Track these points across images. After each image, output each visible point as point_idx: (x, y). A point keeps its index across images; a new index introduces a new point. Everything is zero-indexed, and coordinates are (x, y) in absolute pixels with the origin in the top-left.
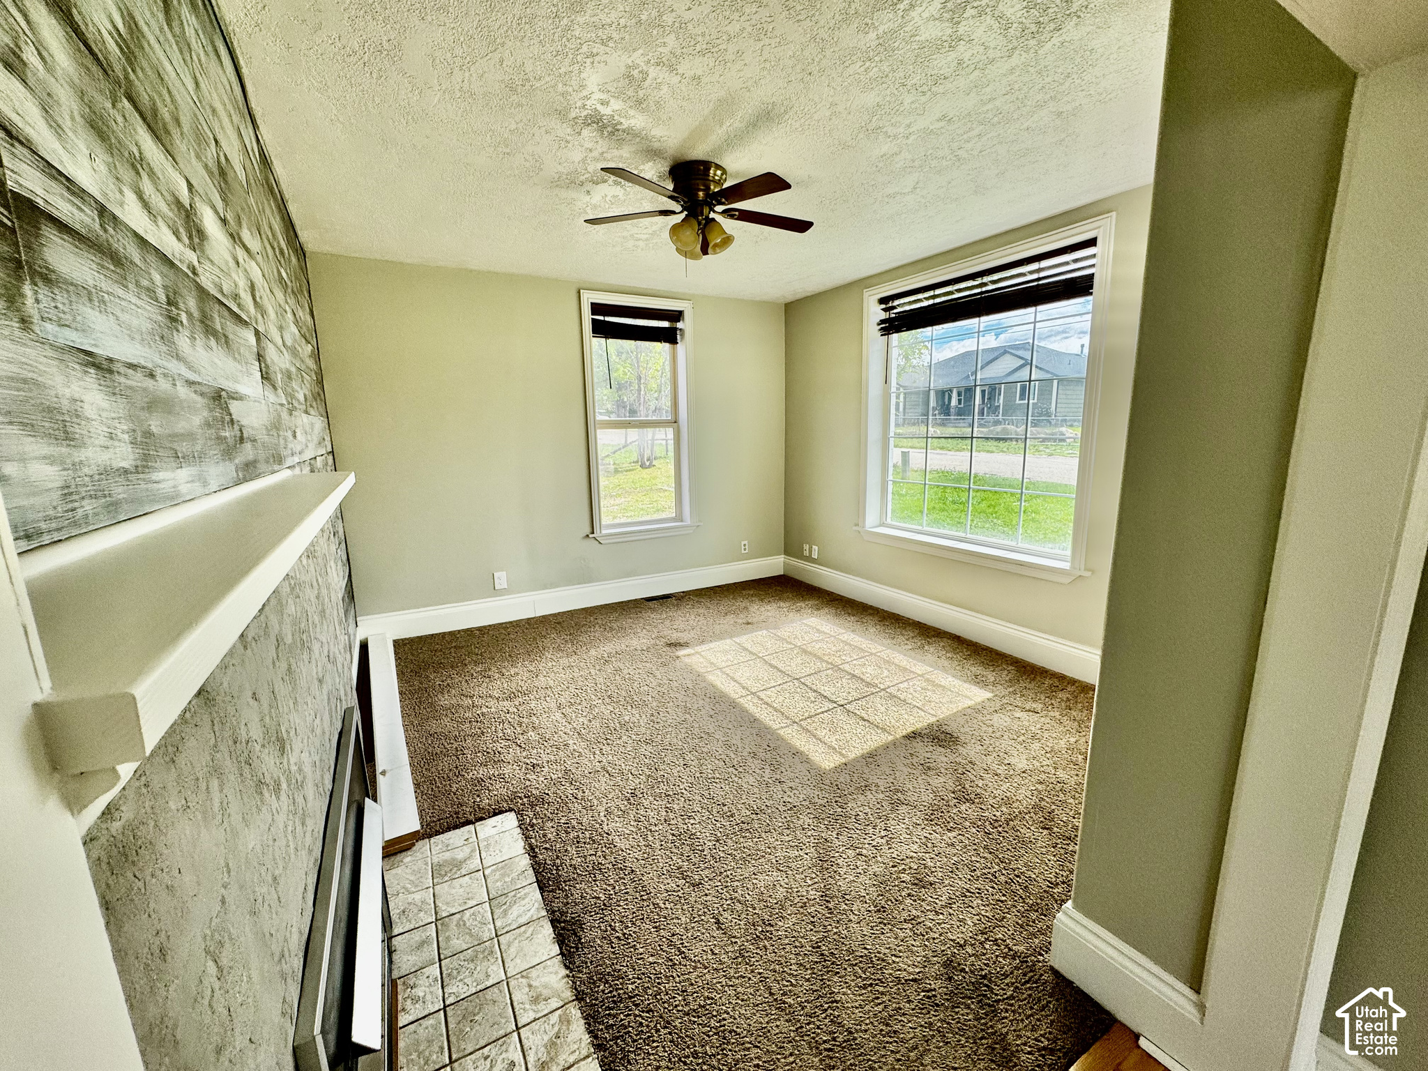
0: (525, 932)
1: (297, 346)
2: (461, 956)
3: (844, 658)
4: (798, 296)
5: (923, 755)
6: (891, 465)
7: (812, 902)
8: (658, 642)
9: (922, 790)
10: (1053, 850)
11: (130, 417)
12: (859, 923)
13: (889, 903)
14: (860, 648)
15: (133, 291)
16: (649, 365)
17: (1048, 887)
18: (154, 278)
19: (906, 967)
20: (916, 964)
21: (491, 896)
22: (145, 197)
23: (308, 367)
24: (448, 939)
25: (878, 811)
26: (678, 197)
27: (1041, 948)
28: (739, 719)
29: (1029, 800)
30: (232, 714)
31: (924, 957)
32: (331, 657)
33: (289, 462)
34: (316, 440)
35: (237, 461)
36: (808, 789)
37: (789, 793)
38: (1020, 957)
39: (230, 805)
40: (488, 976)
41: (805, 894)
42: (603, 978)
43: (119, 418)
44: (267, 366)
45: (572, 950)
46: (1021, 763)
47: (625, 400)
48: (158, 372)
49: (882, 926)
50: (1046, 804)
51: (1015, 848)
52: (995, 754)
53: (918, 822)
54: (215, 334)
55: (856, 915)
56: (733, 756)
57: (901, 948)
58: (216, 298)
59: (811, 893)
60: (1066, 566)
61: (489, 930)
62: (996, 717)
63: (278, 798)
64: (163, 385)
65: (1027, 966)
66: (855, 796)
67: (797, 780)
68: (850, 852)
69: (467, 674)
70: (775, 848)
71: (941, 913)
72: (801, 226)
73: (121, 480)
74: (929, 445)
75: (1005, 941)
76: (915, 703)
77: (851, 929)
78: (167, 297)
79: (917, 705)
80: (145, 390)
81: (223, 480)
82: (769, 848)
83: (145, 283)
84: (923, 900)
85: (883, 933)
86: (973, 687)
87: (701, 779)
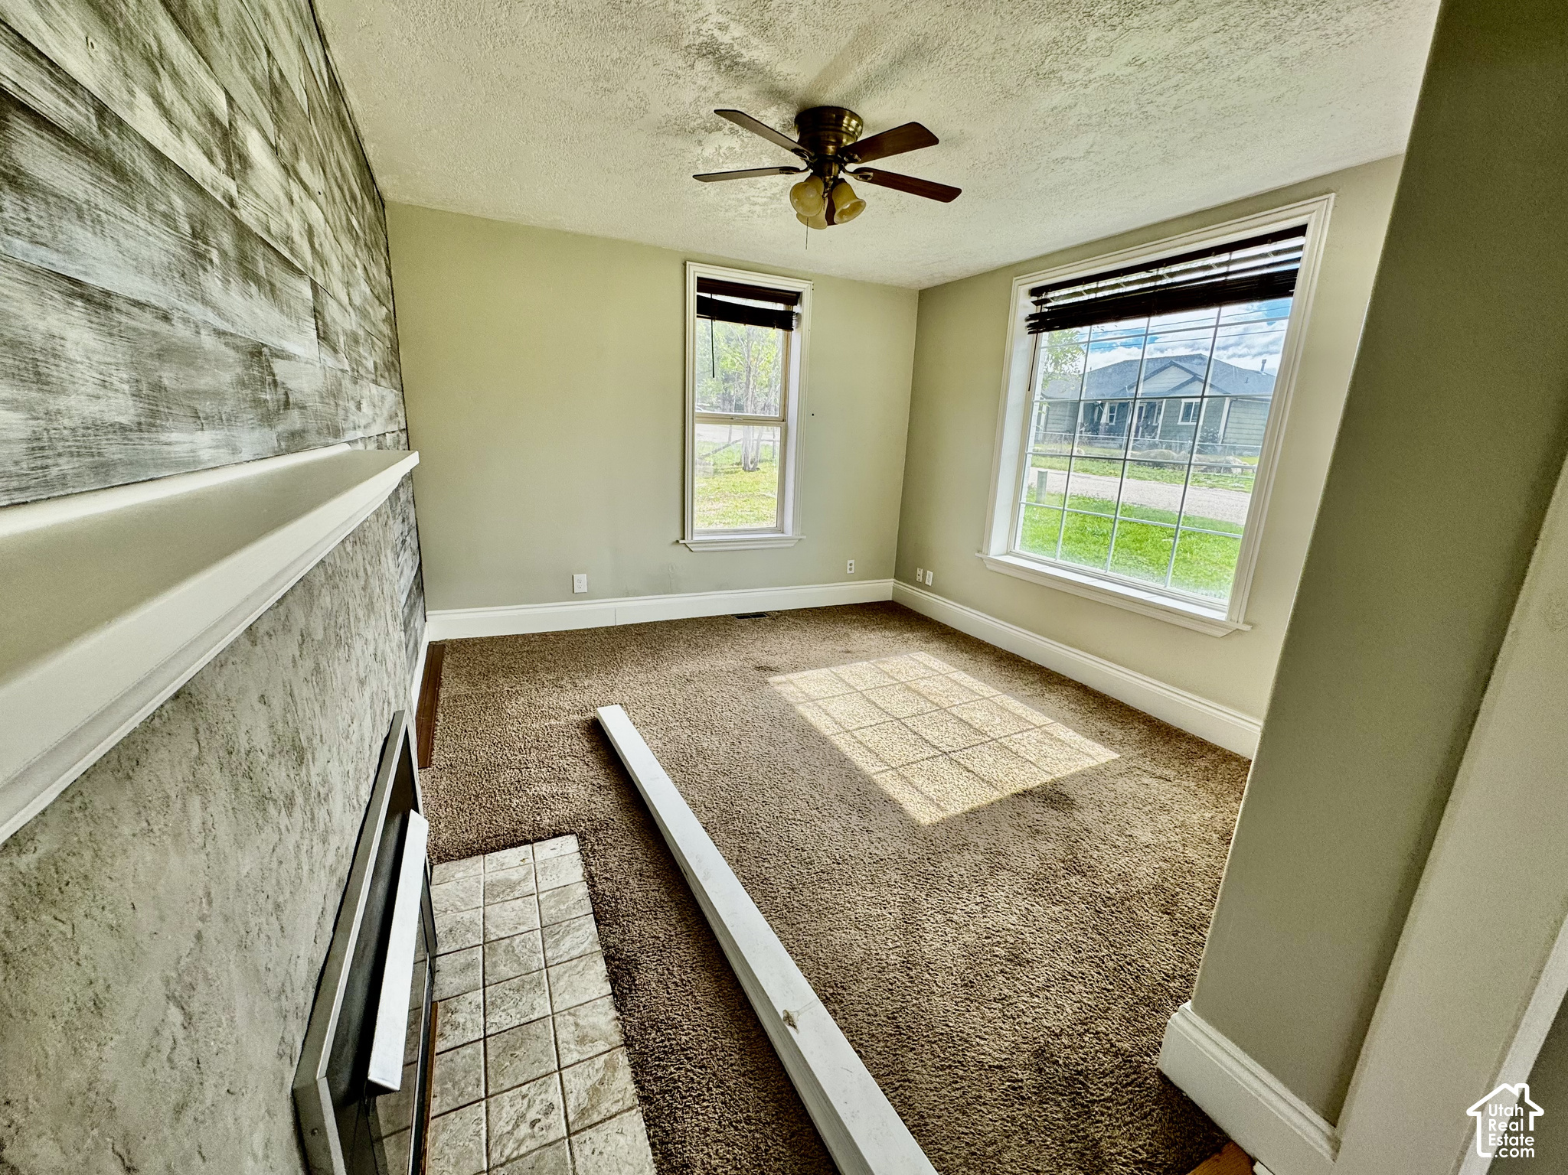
0: (576, 966)
1: (368, 307)
2: (507, 984)
3: (951, 699)
4: (937, 282)
5: (1032, 816)
6: (1025, 485)
7: (891, 968)
8: (746, 664)
9: (1028, 856)
10: (1173, 938)
11: (134, 365)
12: (942, 996)
13: (979, 978)
14: (970, 690)
15: (143, 215)
16: (761, 356)
17: (1164, 979)
18: (175, 204)
19: (991, 1051)
20: (1003, 1049)
21: (544, 924)
22: (165, 104)
23: (381, 332)
24: (495, 965)
25: (975, 874)
26: (803, 151)
27: (1148, 1048)
28: (829, 757)
29: (1151, 880)
30: (227, 720)
31: (1013, 1042)
32: (379, 654)
33: (350, 435)
34: (386, 414)
35: (280, 428)
36: (898, 842)
37: (876, 844)
38: (1123, 1055)
39: (216, 826)
40: (533, 1009)
41: (885, 957)
42: (655, 1025)
43: (117, 364)
44: (325, 324)
45: (625, 991)
46: (1145, 836)
47: (732, 394)
48: (176, 316)
49: (968, 1003)
50: (1169, 886)
51: (1129, 932)
52: (1115, 823)
53: (1020, 891)
54: (257, 280)
55: (940, 987)
56: (818, 797)
57: (987, 1029)
58: (261, 238)
59: (892, 957)
60: (1222, 616)
61: (539, 959)
62: (1120, 781)
63: (290, 815)
64: (181, 332)
65: (1131, 1067)
66: (950, 855)
67: (887, 831)
68: (940, 916)
69: (538, 682)
70: (855, 903)
71: (1037, 996)
72: (946, 194)
73: (118, 437)
74: (1073, 466)
75: (1108, 1035)
76: (1028, 757)
77: (933, 1002)
78: (193, 228)
79: (1031, 759)
80: (155, 334)
81: (259, 449)
82: (849, 903)
83: (162, 208)
84: (1018, 979)
85: (969, 1011)
86: (1097, 745)
87: (780, 819)
